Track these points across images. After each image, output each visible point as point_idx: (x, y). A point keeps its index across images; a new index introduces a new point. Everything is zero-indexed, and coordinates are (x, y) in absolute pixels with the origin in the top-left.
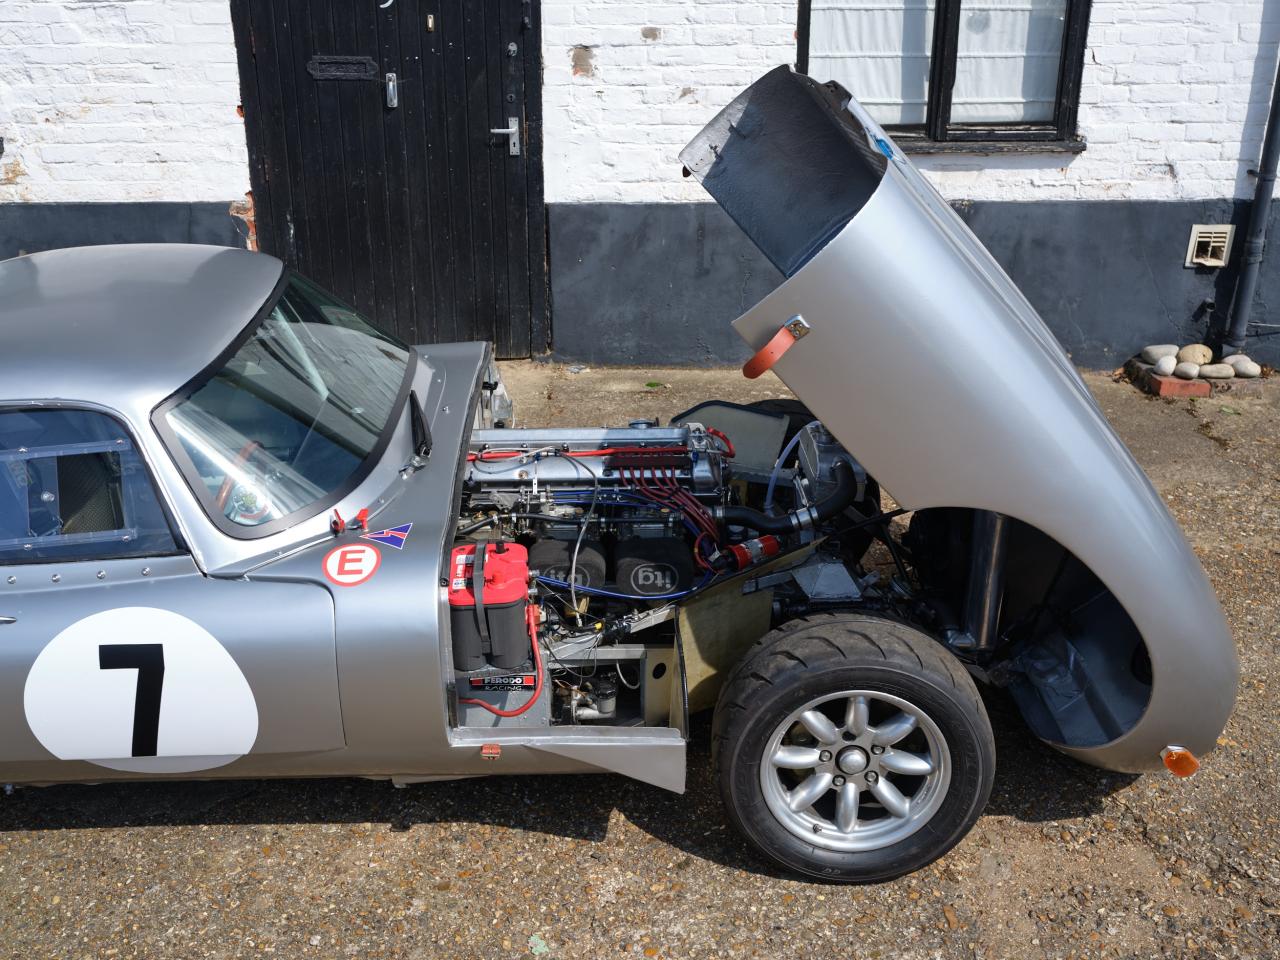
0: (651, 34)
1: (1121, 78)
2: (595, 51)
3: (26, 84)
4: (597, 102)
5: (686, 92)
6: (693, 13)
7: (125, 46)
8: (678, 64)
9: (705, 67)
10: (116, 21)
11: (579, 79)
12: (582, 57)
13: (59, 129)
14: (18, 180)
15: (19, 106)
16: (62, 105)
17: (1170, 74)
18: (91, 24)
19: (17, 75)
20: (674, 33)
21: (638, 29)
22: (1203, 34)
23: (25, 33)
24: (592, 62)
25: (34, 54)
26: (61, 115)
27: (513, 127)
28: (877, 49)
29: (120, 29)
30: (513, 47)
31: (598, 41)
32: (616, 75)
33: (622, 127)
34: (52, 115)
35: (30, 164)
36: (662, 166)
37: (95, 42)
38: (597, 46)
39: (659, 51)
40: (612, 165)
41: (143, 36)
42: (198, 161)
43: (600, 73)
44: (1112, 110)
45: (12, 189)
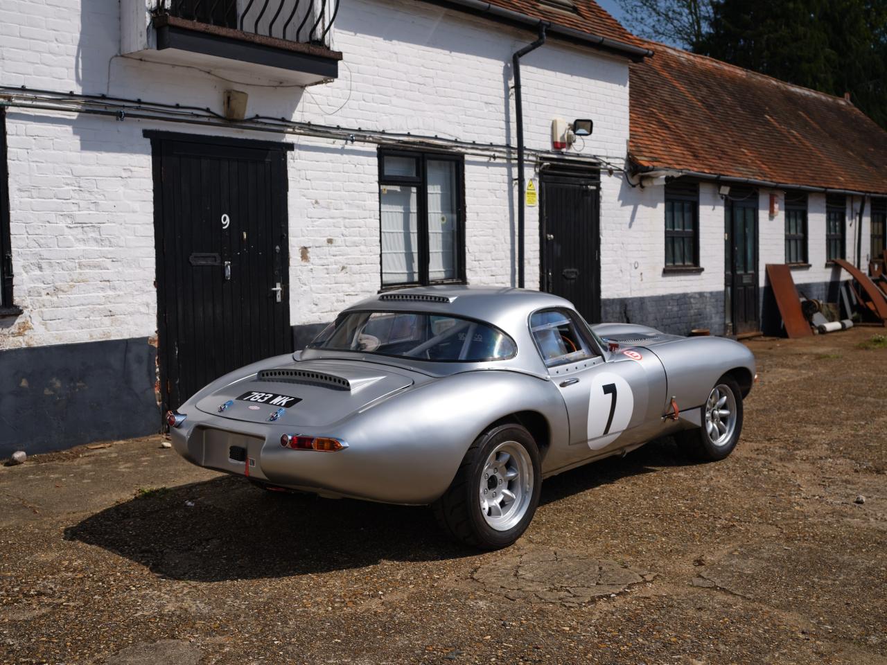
0: (330, 241)
1: (477, 259)
2: (309, 250)
3: (37, 272)
4: (310, 274)
5: (343, 268)
6: (345, 232)
7: (98, 249)
8: (340, 255)
9: (349, 257)
10: (93, 235)
11: (303, 263)
12: (304, 252)
13: (55, 299)
14: (26, 333)
15: (32, 285)
16: (58, 284)
17: (489, 256)
18: (79, 237)
19: (32, 267)
20: (339, 241)
21: (325, 239)
22: (495, 241)
23: (42, 241)
24: (308, 255)
25: (45, 254)
26: (56, 289)
27: (278, 288)
28: (396, 249)
29: (96, 240)
30: (278, 248)
31: (311, 245)
32: (317, 261)
33: (319, 286)
34: (51, 291)
35: (36, 322)
36: (335, 304)
37: (81, 247)
38: (310, 247)
39: (333, 249)
40: (316, 305)
41: (108, 243)
42: (131, 314)
43: (311, 260)
44: (476, 272)
45: (20, 339)
